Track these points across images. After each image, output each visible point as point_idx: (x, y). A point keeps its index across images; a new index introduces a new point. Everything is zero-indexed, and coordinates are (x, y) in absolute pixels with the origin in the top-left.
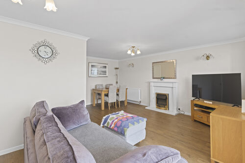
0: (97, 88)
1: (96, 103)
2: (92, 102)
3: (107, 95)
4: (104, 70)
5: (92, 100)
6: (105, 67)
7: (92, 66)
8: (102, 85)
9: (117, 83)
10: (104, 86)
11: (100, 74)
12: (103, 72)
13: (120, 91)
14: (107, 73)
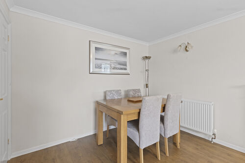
0: (108, 98)
1: (105, 129)
2: (95, 129)
3: (135, 123)
4: (122, 59)
5: (98, 124)
6: (125, 54)
7: (96, 49)
8: (118, 92)
9: (147, 86)
10: (123, 93)
11: (114, 68)
12: (120, 64)
13: (169, 108)
14: (128, 67)
